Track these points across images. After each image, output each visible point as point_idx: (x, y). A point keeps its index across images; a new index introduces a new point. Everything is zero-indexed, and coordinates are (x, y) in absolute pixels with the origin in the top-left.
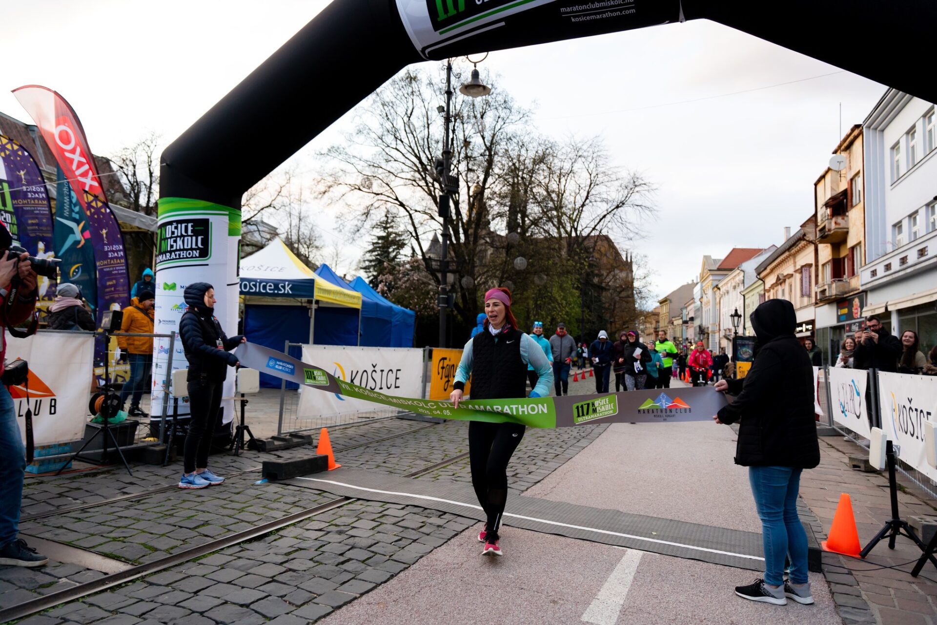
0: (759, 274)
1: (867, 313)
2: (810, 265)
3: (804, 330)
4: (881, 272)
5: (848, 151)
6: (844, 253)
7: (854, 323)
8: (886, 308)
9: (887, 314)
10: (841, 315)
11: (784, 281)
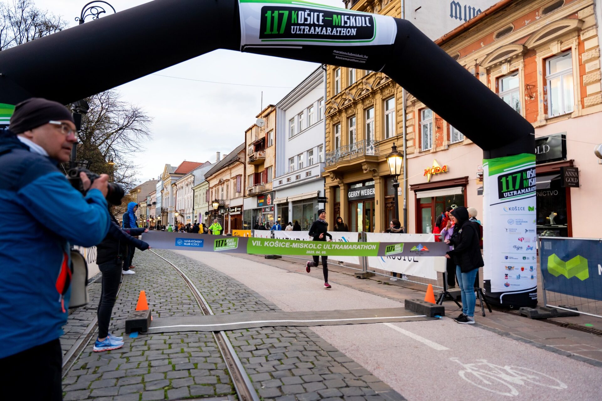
0: (206, 178)
1: (276, 202)
2: (241, 175)
3: (236, 211)
4: (285, 181)
5: (266, 118)
6: (261, 170)
7: (268, 208)
8: (287, 200)
9: (287, 203)
10: (260, 203)
11: (224, 183)
